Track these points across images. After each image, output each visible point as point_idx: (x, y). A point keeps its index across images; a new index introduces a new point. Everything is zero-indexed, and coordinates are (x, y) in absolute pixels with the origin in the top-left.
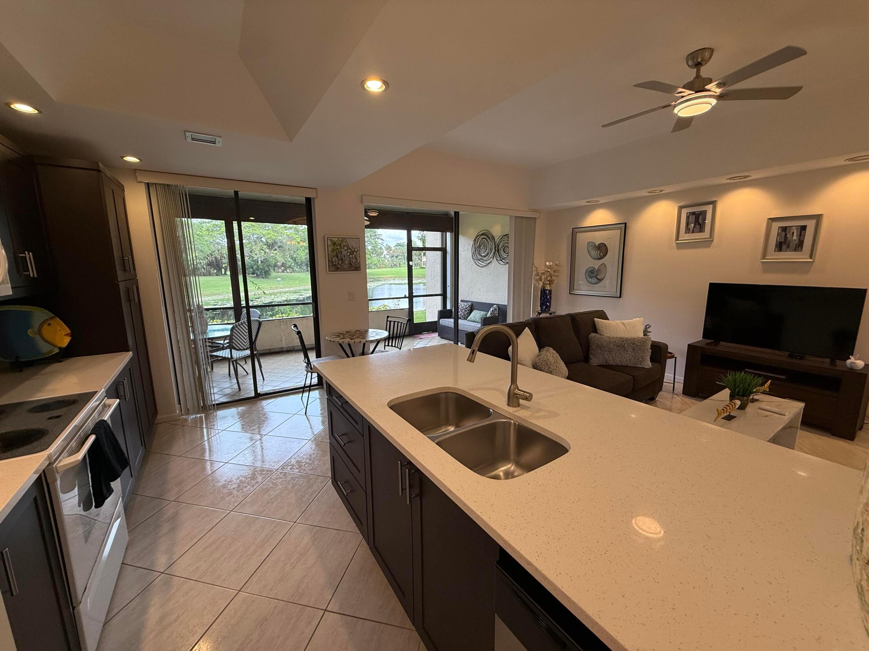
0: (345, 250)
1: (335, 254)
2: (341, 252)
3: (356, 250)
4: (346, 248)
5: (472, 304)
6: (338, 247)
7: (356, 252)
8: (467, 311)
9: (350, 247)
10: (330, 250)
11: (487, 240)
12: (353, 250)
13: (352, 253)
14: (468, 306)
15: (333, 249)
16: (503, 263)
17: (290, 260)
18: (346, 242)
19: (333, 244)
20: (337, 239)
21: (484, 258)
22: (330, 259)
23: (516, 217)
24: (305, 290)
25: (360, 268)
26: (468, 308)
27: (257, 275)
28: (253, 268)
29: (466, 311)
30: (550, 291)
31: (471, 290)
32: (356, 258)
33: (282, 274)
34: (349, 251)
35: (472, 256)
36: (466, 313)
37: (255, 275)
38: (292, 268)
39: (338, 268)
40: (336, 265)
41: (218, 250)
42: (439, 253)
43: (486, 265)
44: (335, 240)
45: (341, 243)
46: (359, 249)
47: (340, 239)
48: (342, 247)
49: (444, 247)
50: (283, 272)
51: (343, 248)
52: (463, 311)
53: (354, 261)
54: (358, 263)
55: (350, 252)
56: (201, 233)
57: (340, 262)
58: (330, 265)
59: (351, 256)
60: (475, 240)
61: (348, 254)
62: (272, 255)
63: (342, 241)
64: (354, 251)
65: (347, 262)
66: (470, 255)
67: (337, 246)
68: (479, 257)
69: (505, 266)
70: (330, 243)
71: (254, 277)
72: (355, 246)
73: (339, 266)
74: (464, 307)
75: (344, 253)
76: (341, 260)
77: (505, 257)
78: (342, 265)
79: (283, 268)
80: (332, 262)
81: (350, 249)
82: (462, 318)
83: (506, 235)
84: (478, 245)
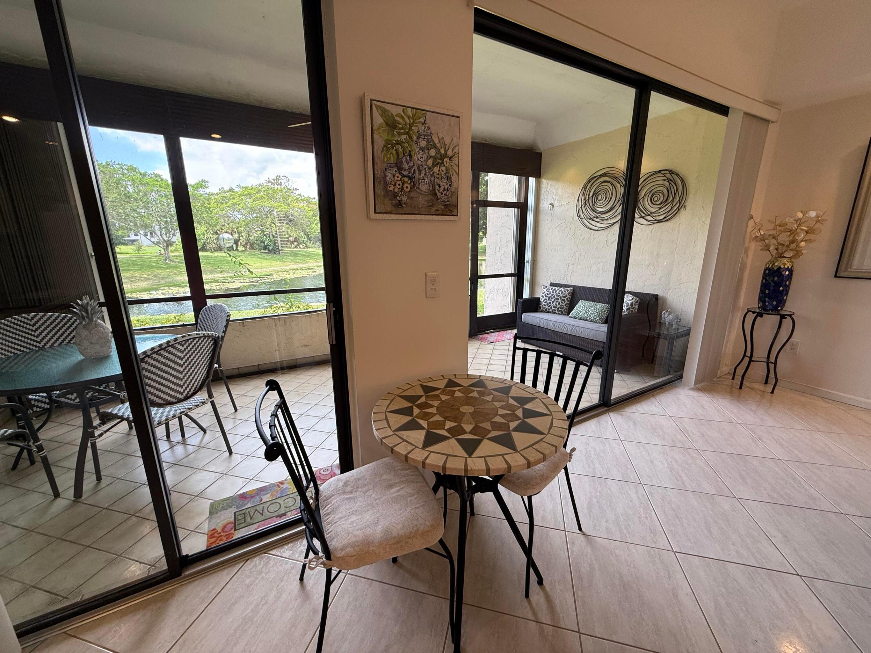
0: (422, 149)
1: (393, 160)
2: (410, 155)
3: (450, 153)
4: (423, 144)
5: (574, 291)
6: (404, 137)
7: (450, 158)
8: (566, 302)
9: (436, 140)
10: (380, 142)
11: (612, 184)
12: (443, 152)
13: (440, 159)
14: (567, 293)
15: (388, 142)
16: (646, 223)
17: (302, 234)
18: (424, 123)
19: (387, 124)
20: (400, 110)
21: (603, 216)
22: (379, 174)
23: (746, 114)
24: (318, 267)
25: (456, 206)
26: (568, 297)
27: (269, 250)
28: (264, 243)
29: (564, 300)
30: (791, 271)
31: (570, 268)
32: (449, 178)
33: (295, 249)
34: (433, 152)
35: (578, 213)
36: (564, 304)
37: (267, 251)
38: (305, 244)
39: (400, 204)
40: (395, 195)
41: (228, 224)
42: (513, 212)
43: (608, 227)
44: (395, 111)
45: (411, 125)
46: (456, 150)
47: (409, 111)
48: (415, 138)
49: (522, 201)
50: (296, 247)
51: (417, 142)
52: (560, 301)
53: (444, 184)
54: (453, 193)
55: (434, 158)
56: (208, 206)
57: (407, 186)
58: (380, 191)
59: (436, 169)
60: (585, 187)
61: (430, 162)
62: (284, 229)
63: (414, 117)
64: (445, 156)
65: (424, 188)
66: (574, 212)
67: (400, 134)
68: (593, 214)
69: (651, 227)
70: (379, 120)
71: (266, 253)
72: (447, 141)
73: (405, 199)
74: (561, 295)
75: (419, 157)
76: (411, 178)
77: (654, 210)
78: (412, 194)
79: (296, 243)
80: (386, 185)
81: (435, 147)
82: (557, 312)
83: (660, 171)
84: (591, 195)
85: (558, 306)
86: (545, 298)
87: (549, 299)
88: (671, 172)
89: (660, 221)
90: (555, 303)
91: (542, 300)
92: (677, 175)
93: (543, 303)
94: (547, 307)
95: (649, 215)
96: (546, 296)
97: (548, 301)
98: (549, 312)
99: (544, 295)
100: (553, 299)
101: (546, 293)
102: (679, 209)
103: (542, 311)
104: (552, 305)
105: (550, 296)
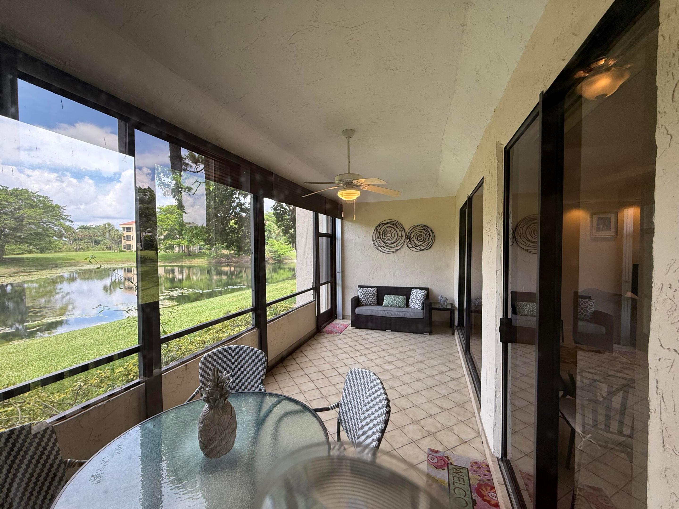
5: (378, 289)
8: (377, 297)
11: (394, 229)
14: (374, 291)
16: (416, 250)
21: (390, 245)
26: (377, 294)
29: (375, 296)
35: (374, 243)
36: (376, 299)
43: (394, 252)
49: (331, 233)
52: (372, 297)
60: (377, 229)
66: (371, 242)
68: (383, 244)
69: (419, 252)
74: (371, 293)
77: (419, 244)
82: (372, 304)
83: (420, 225)
84: (381, 233)
85: (372, 300)
86: (363, 296)
87: (366, 296)
88: (425, 226)
89: (423, 250)
90: (370, 298)
91: (362, 298)
92: (429, 228)
93: (363, 300)
94: (366, 302)
95: (417, 246)
96: (363, 295)
97: (366, 298)
98: (367, 305)
99: (361, 294)
100: (368, 296)
101: (363, 292)
102: (432, 244)
103: (363, 305)
104: (369, 300)
105: (366, 294)
